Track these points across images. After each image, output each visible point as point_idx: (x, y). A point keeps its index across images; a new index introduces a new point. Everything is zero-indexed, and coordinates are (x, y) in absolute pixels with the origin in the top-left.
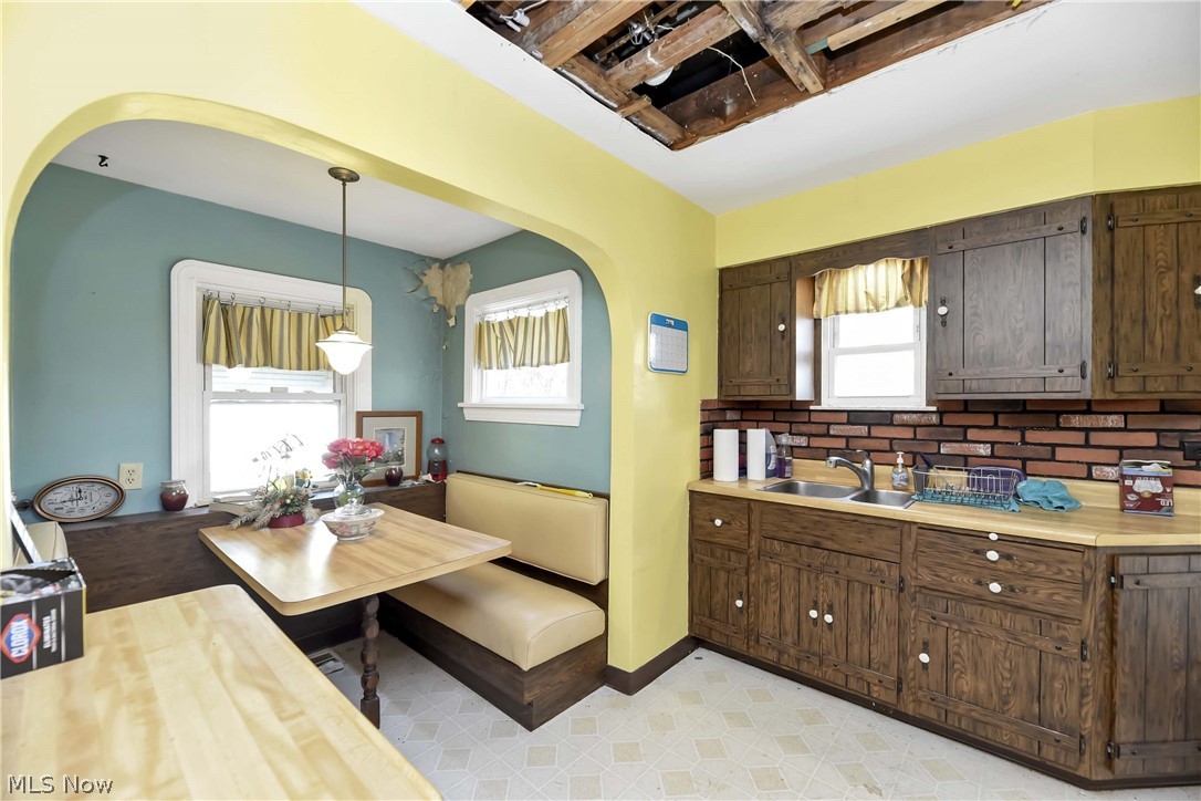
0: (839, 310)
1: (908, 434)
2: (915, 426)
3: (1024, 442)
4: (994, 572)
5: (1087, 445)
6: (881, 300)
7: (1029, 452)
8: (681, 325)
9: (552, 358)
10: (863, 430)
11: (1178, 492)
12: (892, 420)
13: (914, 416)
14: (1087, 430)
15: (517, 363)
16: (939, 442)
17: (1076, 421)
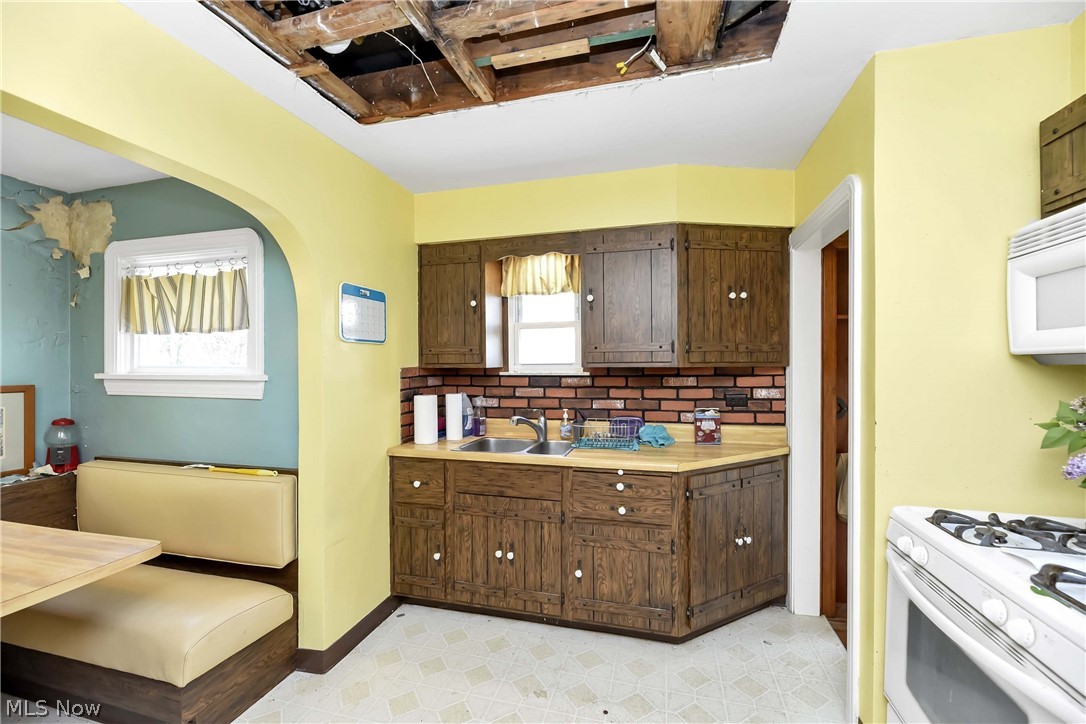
0: (521, 291)
1: (571, 394)
2: (576, 388)
3: (644, 398)
4: (621, 499)
5: (678, 399)
6: (552, 285)
7: (647, 405)
8: (378, 296)
9: (227, 323)
10: (539, 392)
11: (723, 427)
12: (560, 384)
13: (575, 380)
14: (678, 388)
15: (181, 327)
16: (592, 399)
17: (673, 382)
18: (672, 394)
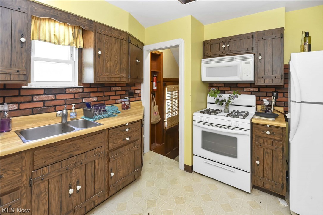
1: (72, 96)
2: (74, 93)
3: (104, 96)
5: (115, 95)
6: (62, 40)
7: (105, 98)
10: (53, 97)
12: (65, 92)
13: (74, 90)
14: (115, 91)
16: (82, 98)
18: (113, 93)
